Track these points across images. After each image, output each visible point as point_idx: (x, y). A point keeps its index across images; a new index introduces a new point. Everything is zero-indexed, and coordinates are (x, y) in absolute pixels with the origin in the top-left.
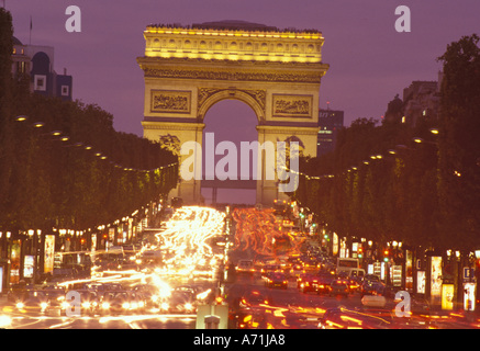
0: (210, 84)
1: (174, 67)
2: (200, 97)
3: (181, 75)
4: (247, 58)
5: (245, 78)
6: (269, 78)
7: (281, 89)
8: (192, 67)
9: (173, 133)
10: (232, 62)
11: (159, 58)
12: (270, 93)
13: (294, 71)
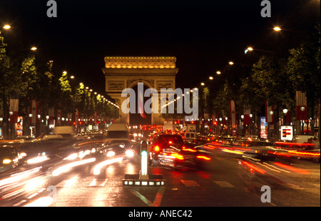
0: (132, 78)
1: (117, 72)
2: (128, 83)
3: (120, 75)
4: (146, 67)
5: (145, 75)
6: (155, 75)
7: (160, 79)
8: (124, 72)
9: (117, 98)
10: (140, 69)
11: (111, 68)
12: (156, 80)
13: (165, 72)
